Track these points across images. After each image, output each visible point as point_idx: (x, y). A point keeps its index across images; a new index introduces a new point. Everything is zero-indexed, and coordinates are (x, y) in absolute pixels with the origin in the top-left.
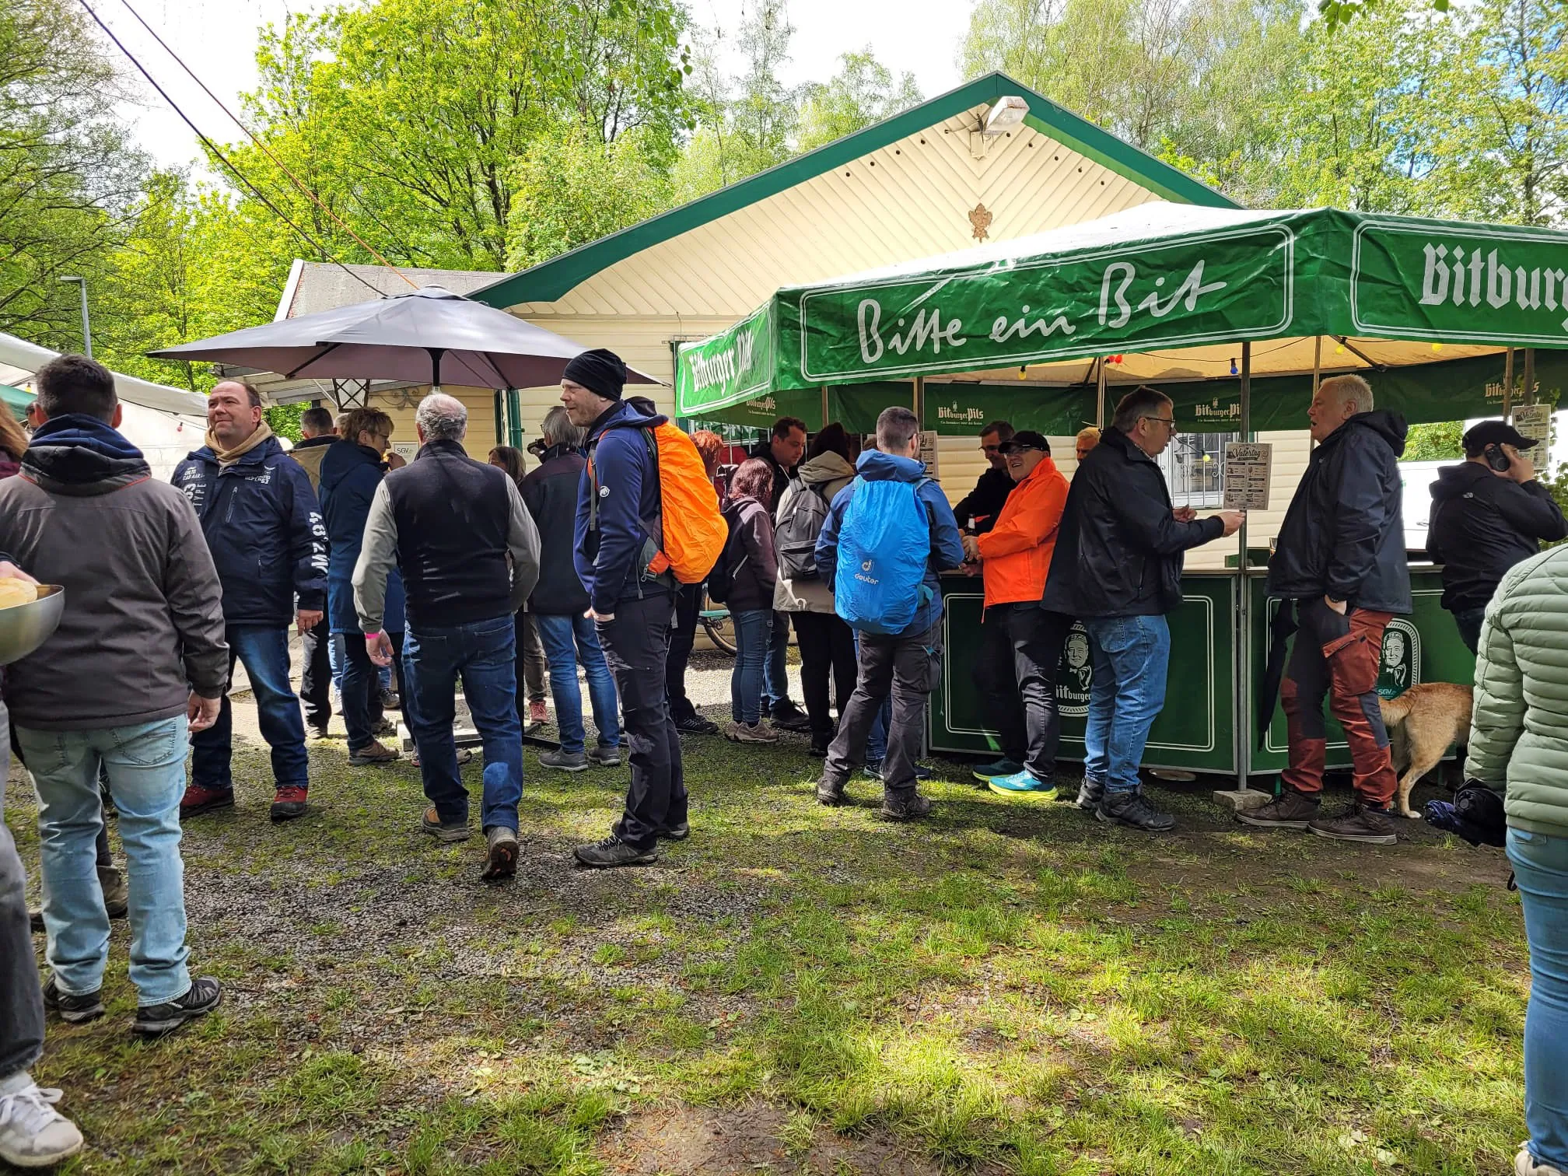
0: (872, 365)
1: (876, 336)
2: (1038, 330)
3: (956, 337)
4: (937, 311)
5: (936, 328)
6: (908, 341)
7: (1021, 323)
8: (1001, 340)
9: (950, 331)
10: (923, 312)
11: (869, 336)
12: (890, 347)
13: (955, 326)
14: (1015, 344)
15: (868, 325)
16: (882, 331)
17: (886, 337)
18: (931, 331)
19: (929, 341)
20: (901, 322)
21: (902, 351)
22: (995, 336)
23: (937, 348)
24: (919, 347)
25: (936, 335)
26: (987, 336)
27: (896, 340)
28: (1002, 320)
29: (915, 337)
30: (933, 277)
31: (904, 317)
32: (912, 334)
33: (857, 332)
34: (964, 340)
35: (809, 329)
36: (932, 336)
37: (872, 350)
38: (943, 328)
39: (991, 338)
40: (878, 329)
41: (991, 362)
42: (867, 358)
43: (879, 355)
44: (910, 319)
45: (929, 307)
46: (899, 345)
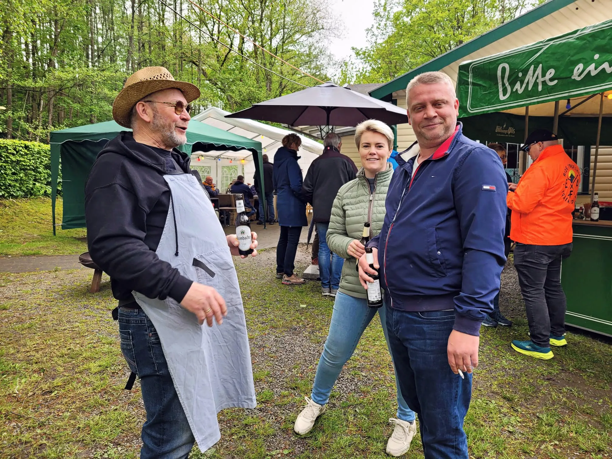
0: (504, 101)
1: (507, 84)
2: (604, 70)
3: (551, 80)
4: (541, 65)
5: (540, 76)
6: (524, 86)
7: (592, 67)
8: (579, 79)
9: (548, 76)
10: (532, 67)
11: (503, 85)
12: (514, 90)
13: (551, 73)
14: (589, 80)
15: (503, 78)
16: (510, 81)
17: (512, 84)
18: (537, 78)
19: (536, 84)
20: (520, 75)
21: (520, 92)
22: (576, 76)
23: (540, 88)
24: (530, 89)
25: (540, 80)
26: (570, 77)
27: (518, 86)
28: (581, 66)
29: (528, 83)
30: (541, 44)
31: (521, 72)
32: (526, 81)
33: (498, 83)
34: (556, 82)
35: (474, 84)
36: (537, 81)
37: (505, 92)
38: (544, 75)
39: (573, 78)
40: (508, 80)
41: (572, 94)
42: (502, 98)
43: (508, 95)
44: (525, 72)
45: (536, 64)
46: (519, 88)
